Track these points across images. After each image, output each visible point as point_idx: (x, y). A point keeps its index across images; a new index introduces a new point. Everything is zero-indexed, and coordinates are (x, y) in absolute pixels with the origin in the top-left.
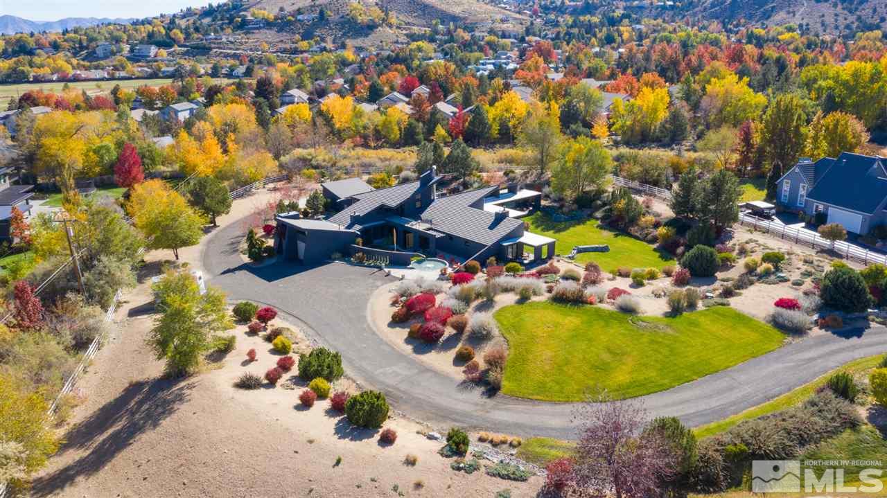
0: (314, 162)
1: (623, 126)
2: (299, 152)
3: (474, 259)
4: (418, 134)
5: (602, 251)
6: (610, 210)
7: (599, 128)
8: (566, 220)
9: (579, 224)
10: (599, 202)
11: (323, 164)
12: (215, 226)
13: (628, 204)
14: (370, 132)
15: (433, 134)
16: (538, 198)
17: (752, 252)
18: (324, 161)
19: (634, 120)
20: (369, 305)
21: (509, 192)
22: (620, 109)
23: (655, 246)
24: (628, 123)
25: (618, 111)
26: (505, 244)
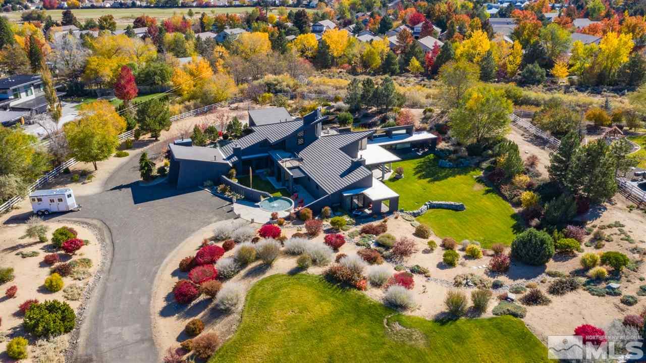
0: (278, 87)
1: (581, 69)
2: (270, 77)
3: (308, 207)
4: (394, 64)
5: (457, 210)
6: (495, 162)
7: (559, 68)
8: (450, 168)
9: (460, 173)
10: (490, 152)
11: (286, 89)
12: (157, 140)
13: (509, 160)
14: (357, 60)
15: (408, 65)
16: (434, 142)
17: (608, 241)
18: (288, 86)
19: (594, 64)
20: (181, 245)
21: (407, 133)
22: (579, 52)
23: (516, 210)
24: (587, 65)
25: (578, 54)
26: (345, 195)
